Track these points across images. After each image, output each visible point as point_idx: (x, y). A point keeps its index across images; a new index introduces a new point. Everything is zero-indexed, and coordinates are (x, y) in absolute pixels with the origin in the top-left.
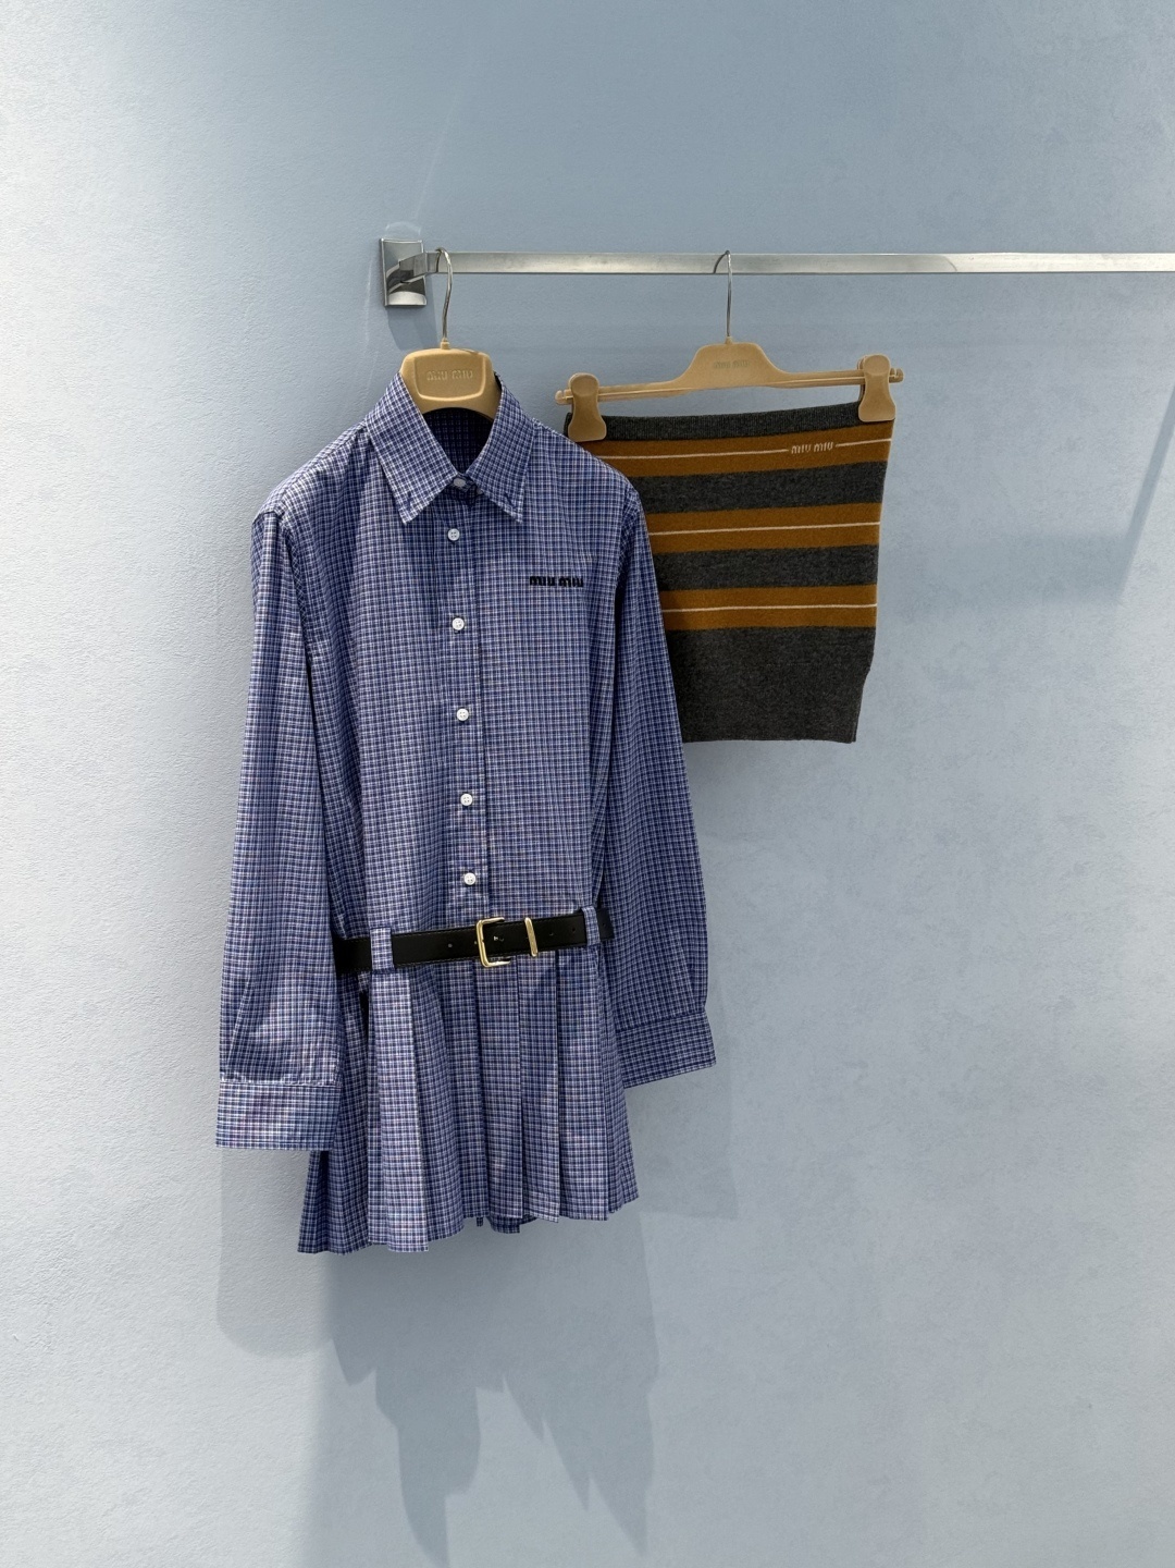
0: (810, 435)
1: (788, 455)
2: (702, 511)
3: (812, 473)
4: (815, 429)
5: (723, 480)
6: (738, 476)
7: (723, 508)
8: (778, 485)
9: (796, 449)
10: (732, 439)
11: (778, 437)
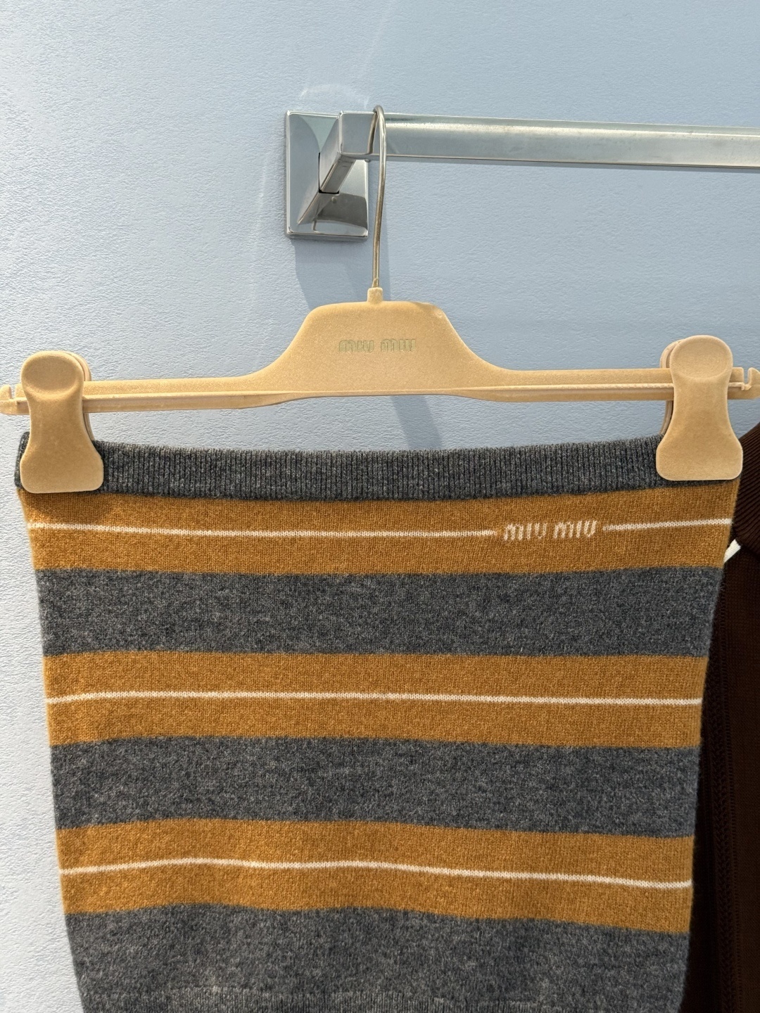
0: (544, 504)
1: (496, 542)
2: (303, 651)
3: (547, 584)
4: (557, 490)
5: (354, 588)
6: (385, 583)
7: (350, 648)
8: (472, 605)
9: (513, 531)
10: (374, 505)
11: (475, 505)
